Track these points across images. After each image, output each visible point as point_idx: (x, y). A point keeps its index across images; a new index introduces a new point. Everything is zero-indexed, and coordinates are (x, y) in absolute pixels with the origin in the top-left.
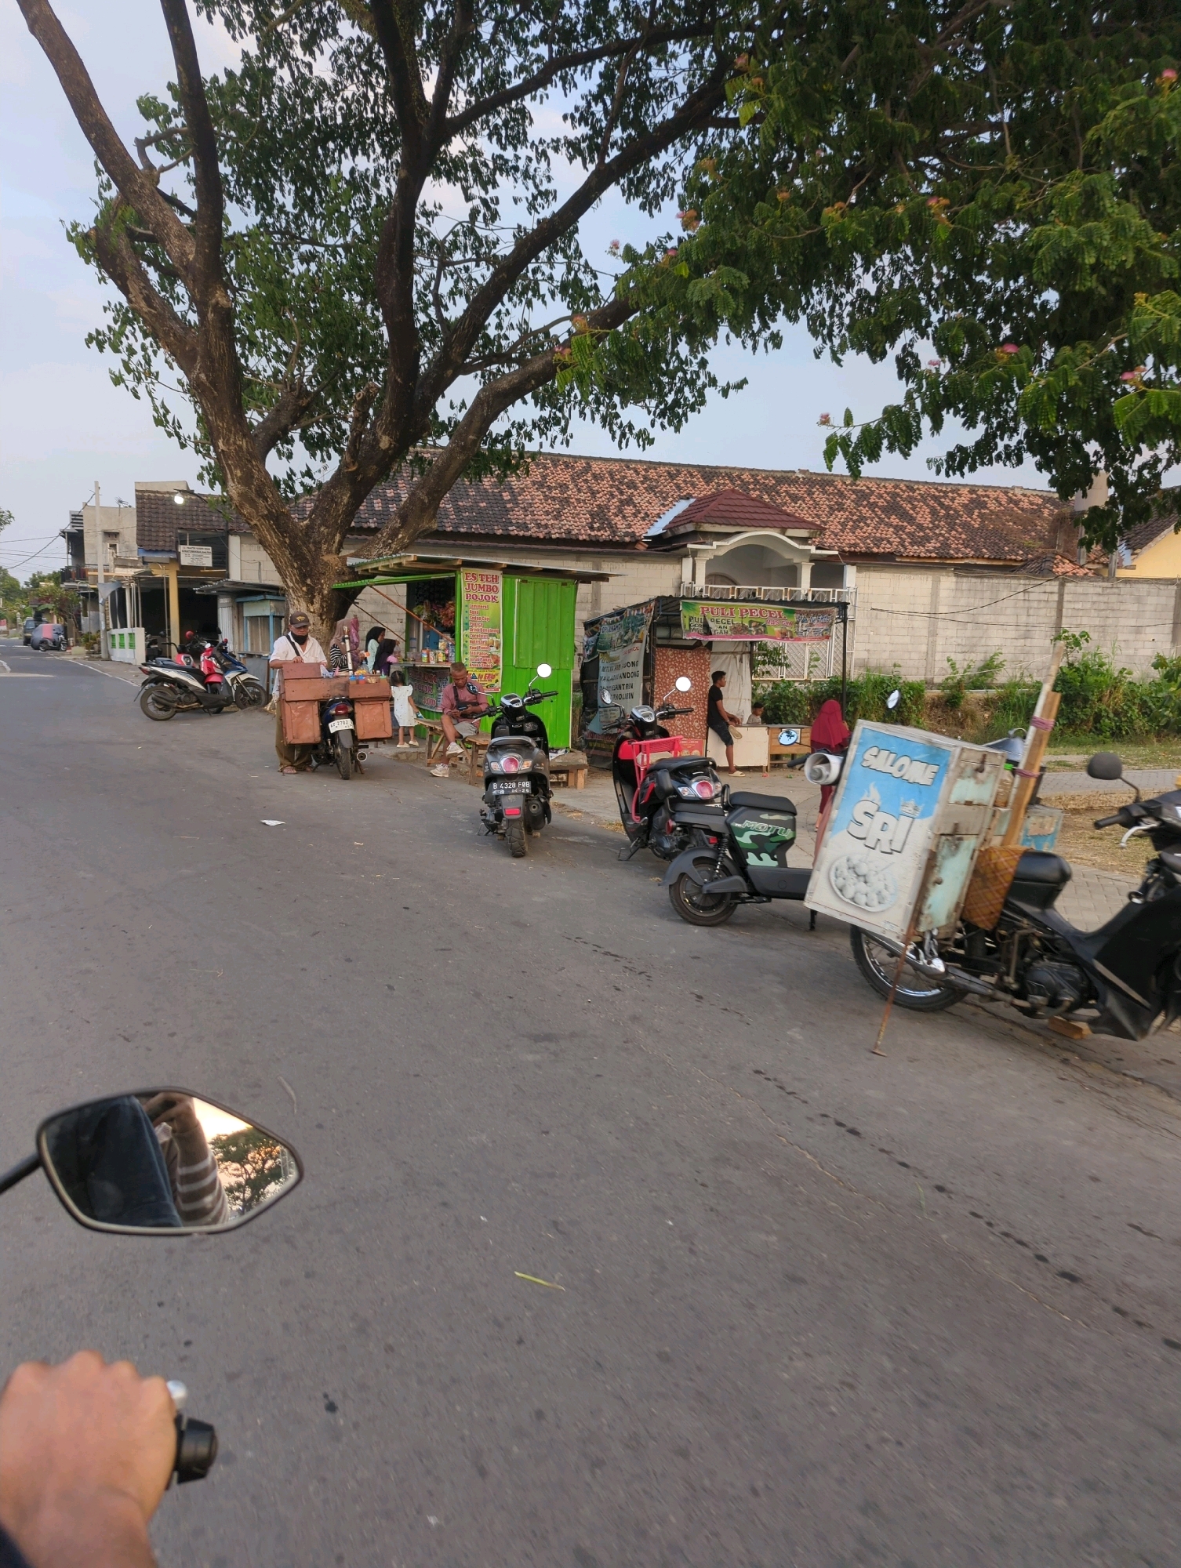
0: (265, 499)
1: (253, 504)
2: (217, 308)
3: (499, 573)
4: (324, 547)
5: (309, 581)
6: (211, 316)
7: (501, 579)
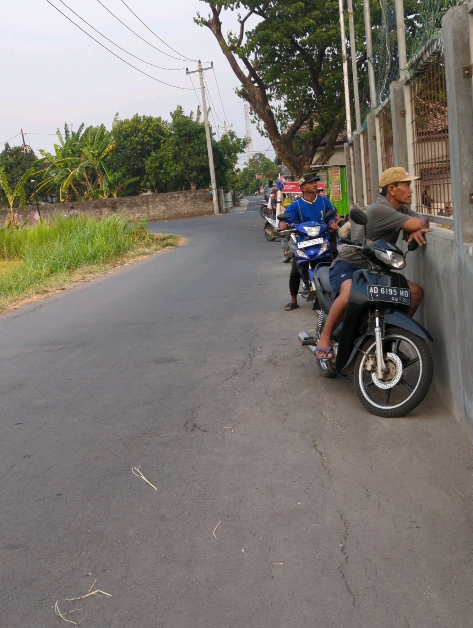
0: (285, 154)
1: (282, 156)
2: (267, 110)
3: (339, 168)
4: (306, 163)
5: (299, 174)
6: (266, 112)
7: (339, 169)
